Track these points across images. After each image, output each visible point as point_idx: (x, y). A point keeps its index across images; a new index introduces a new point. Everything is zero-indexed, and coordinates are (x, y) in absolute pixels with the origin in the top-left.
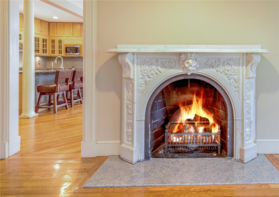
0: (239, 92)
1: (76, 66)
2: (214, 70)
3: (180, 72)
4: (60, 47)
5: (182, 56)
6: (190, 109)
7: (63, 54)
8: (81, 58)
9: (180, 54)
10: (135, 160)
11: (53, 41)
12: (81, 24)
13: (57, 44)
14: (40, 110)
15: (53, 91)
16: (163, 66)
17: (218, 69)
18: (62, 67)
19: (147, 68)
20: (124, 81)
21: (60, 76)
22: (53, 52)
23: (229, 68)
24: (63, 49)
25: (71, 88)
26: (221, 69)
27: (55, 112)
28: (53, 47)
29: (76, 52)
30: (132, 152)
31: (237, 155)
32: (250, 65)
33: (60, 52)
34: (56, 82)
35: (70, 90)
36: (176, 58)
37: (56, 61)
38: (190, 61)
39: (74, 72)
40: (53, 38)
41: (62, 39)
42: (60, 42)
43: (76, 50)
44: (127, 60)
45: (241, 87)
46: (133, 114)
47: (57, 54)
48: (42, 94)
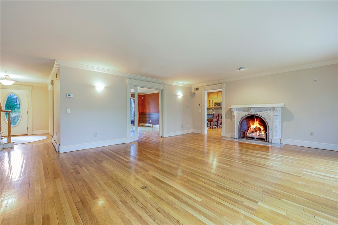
0: (271, 120)
1: (219, 112)
2: (261, 113)
3: (249, 113)
4: (212, 103)
5: (250, 109)
6: (254, 124)
7: (214, 106)
8: (221, 108)
9: (249, 108)
10: (235, 138)
11: (210, 101)
12: (221, 92)
13: (211, 102)
14: (208, 127)
15: (212, 121)
16: (244, 111)
17: (263, 112)
18: (214, 112)
19: (239, 112)
20: (233, 116)
21: (214, 115)
22: (210, 106)
23: (267, 112)
24: (214, 105)
25: (218, 120)
26: (264, 112)
27: (212, 128)
28: (210, 103)
29: (219, 105)
30: (234, 135)
31: (270, 141)
32: (275, 111)
33: (212, 106)
34: (213, 118)
35: (217, 121)
36: (248, 109)
37: (212, 110)
38: (252, 110)
39: (219, 114)
40: (210, 100)
41: (213, 99)
42: (212, 101)
43: (219, 104)
44: (233, 110)
45: (271, 118)
46: (235, 125)
47: (211, 107)
48: (209, 122)
